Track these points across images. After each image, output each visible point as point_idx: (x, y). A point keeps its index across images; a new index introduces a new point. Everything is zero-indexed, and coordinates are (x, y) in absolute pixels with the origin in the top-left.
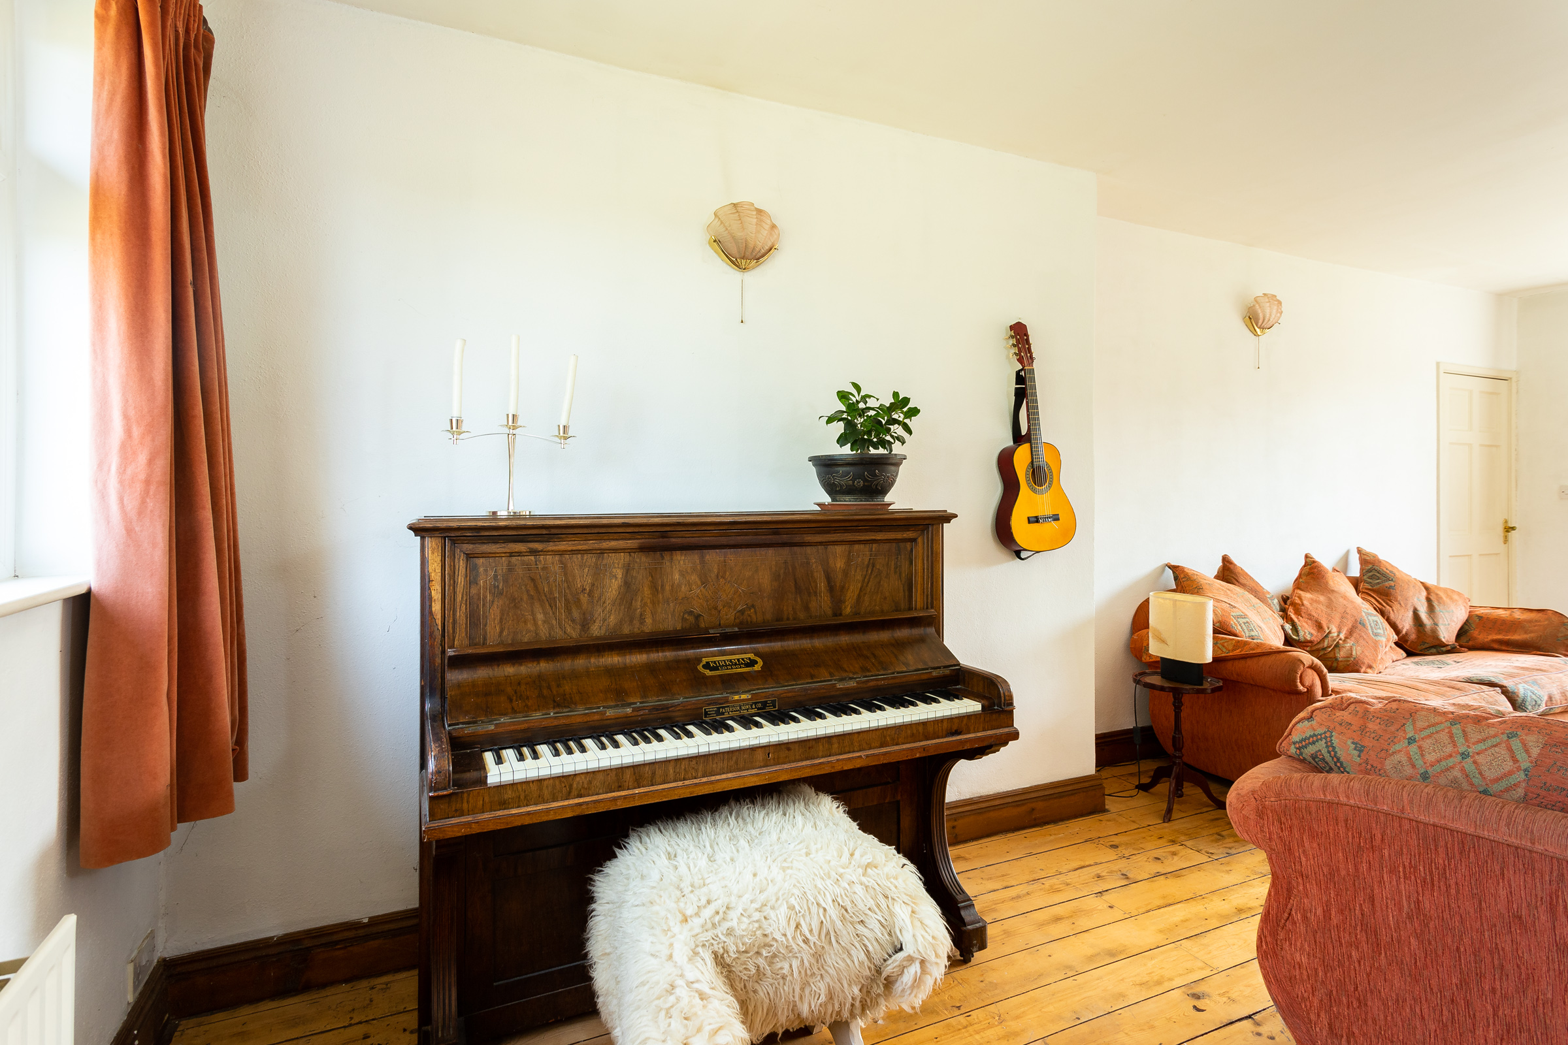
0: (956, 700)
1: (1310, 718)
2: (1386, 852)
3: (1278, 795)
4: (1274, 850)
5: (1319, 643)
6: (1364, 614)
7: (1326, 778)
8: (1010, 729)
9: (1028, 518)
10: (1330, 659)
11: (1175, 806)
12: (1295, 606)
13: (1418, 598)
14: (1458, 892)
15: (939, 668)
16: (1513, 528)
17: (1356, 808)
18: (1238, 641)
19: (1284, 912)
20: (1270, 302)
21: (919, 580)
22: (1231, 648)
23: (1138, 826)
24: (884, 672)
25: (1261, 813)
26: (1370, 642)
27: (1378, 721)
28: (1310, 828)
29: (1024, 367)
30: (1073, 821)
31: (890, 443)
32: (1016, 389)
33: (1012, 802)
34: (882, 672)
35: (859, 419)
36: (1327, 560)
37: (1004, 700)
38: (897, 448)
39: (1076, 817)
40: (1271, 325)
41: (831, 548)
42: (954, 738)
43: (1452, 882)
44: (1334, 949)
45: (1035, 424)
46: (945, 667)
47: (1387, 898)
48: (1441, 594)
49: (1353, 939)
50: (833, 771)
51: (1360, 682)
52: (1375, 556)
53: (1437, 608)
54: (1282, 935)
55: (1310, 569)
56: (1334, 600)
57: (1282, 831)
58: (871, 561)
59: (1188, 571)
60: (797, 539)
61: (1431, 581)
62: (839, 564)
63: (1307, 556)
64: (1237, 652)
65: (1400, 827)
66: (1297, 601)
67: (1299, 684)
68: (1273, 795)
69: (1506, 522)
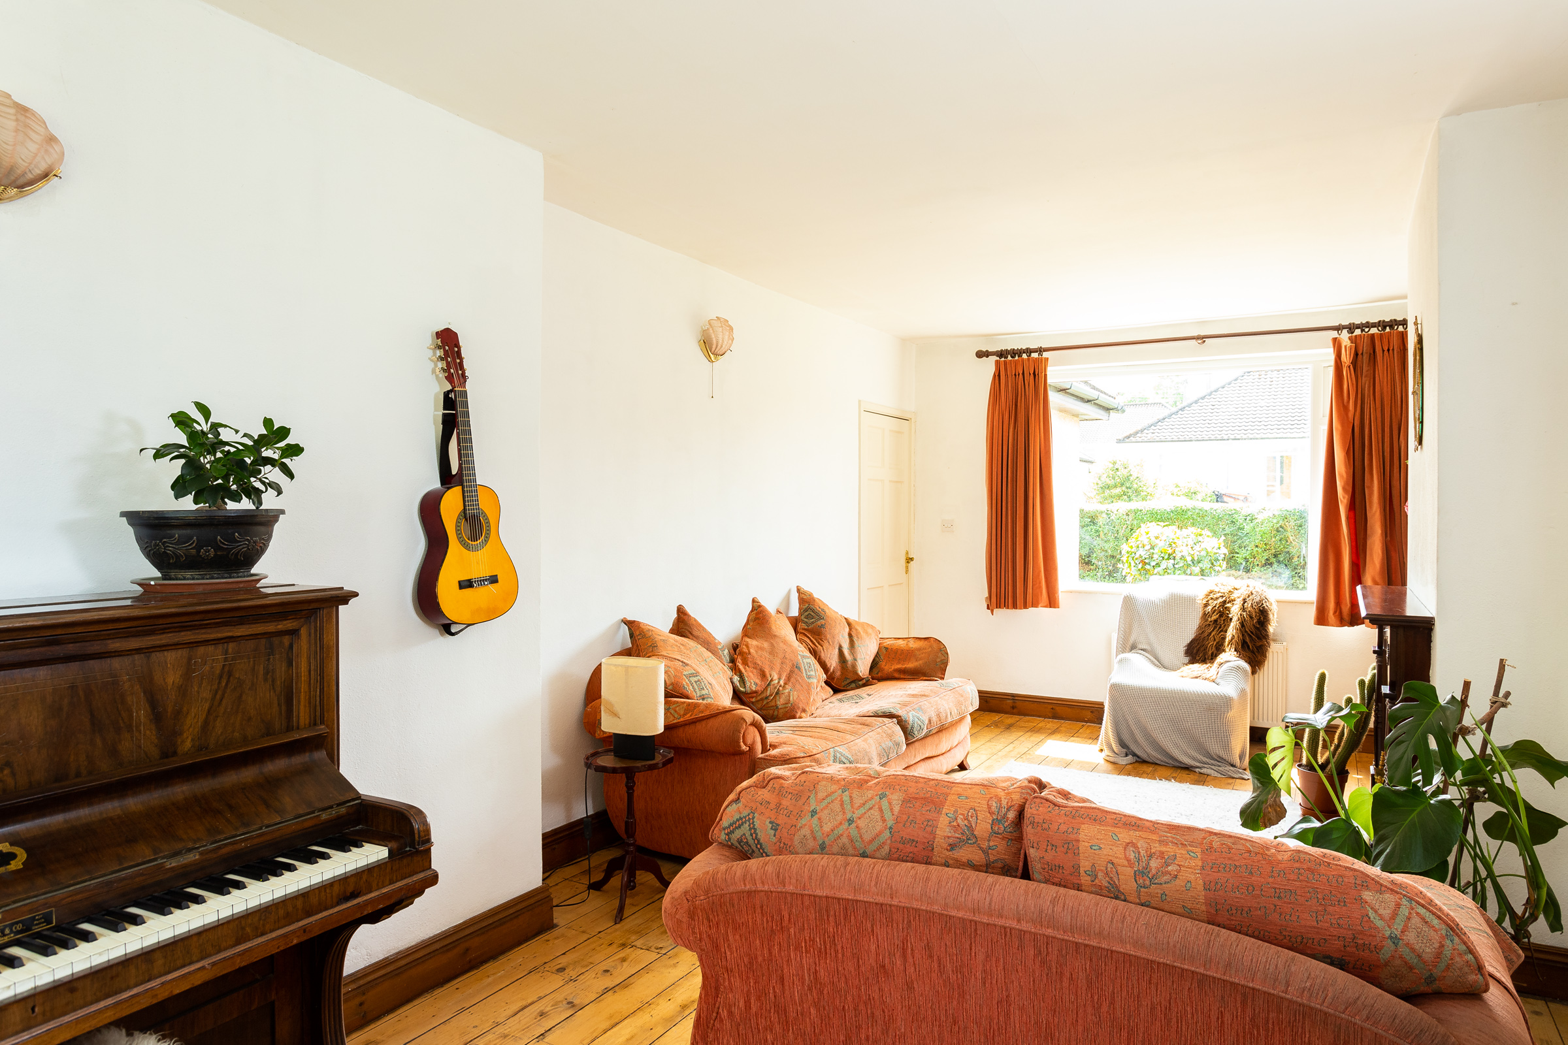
0: (354, 850)
1: (737, 800)
2: (792, 930)
3: (707, 892)
4: (704, 950)
5: (762, 692)
6: (800, 657)
7: (747, 866)
8: (429, 873)
9: (459, 582)
10: (772, 708)
11: (628, 901)
12: (743, 655)
13: (843, 634)
14: (843, 955)
15: (331, 807)
16: (912, 559)
17: (770, 893)
18: (689, 704)
19: (713, 1012)
20: (722, 326)
21: (304, 687)
22: (682, 712)
23: (589, 936)
24: (245, 830)
25: (692, 915)
26: (804, 686)
27: (790, 796)
28: (733, 921)
29: (454, 387)
30: (517, 949)
31: (258, 492)
32: (444, 415)
33: (440, 948)
34: (242, 830)
35: (208, 456)
36: (770, 605)
37: (419, 837)
38: (270, 501)
39: (519, 943)
40: (723, 351)
41: (156, 657)
42: (349, 904)
43: (839, 947)
44: (753, 1037)
45: (468, 462)
46: (338, 805)
47: (793, 975)
48: (859, 629)
49: (768, 1023)
50: (155, 1001)
51: (795, 730)
52: (811, 595)
53: (857, 643)
54: (711, 1036)
55: (757, 614)
56: (775, 645)
57: (710, 929)
58: (226, 669)
59: (643, 627)
60: (96, 647)
61: (853, 617)
62: (173, 678)
63: (754, 601)
64: (688, 717)
65: (802, 904)
66: (745, 650)
67: (742, 744)
68: (702, 894)
69: (907, 553)
